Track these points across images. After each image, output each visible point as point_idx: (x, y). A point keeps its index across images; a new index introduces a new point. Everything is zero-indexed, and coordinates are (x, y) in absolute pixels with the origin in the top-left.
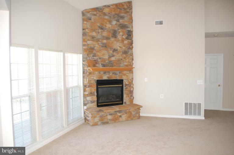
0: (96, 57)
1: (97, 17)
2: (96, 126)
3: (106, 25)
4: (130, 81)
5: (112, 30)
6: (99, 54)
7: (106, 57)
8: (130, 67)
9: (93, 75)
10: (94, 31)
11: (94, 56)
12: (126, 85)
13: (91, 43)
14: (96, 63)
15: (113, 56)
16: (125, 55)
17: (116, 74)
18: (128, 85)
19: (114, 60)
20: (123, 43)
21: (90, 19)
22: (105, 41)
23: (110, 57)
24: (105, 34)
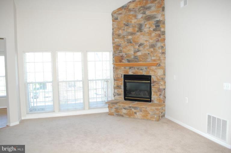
0: (121, 53)
1: (123, 15)
2: (112, 116)
3: (132, 21)
4: (158, 77)
5: (138, 24)
6: (124, 50)
7: (132, 52)
8: (158, 62)
9: (119, 70)
10: (120, 29)
11: (120, 52)
12: (154, 82)
13: (117, 41)
14: (122, 59)
15: (139, 51)
16: (152, 49)
17: (142, 69)
18: (155, 82)
19: (140, 56)
20: (151, 36)
21: (117, 19)
22: (130, 37)
23: (135, 52)
24: (130, 30)
